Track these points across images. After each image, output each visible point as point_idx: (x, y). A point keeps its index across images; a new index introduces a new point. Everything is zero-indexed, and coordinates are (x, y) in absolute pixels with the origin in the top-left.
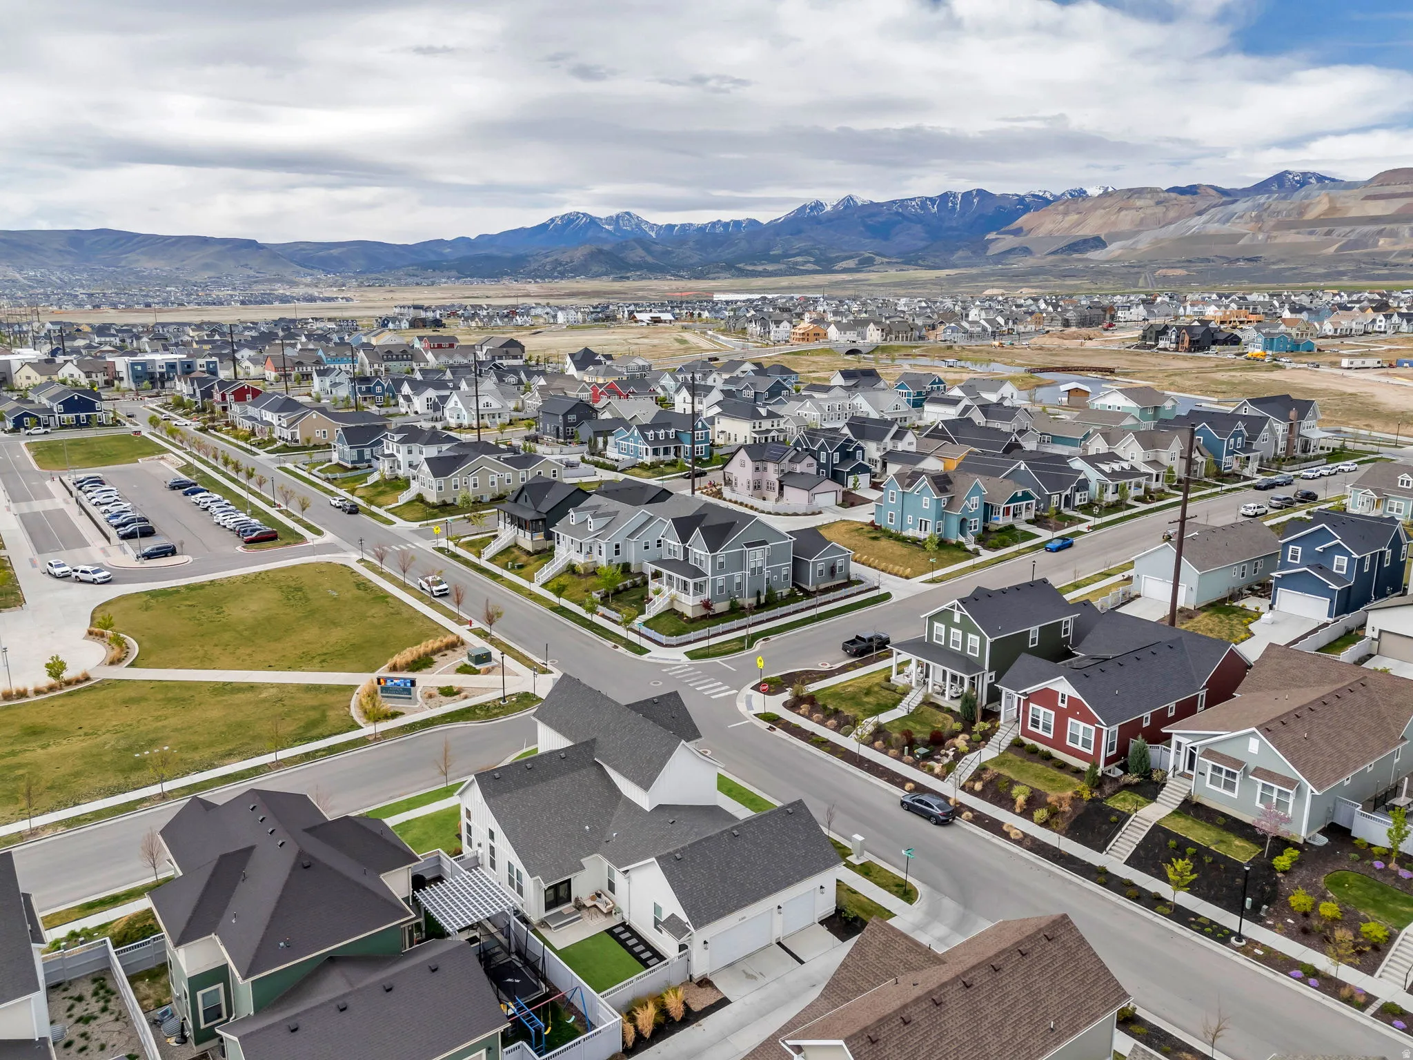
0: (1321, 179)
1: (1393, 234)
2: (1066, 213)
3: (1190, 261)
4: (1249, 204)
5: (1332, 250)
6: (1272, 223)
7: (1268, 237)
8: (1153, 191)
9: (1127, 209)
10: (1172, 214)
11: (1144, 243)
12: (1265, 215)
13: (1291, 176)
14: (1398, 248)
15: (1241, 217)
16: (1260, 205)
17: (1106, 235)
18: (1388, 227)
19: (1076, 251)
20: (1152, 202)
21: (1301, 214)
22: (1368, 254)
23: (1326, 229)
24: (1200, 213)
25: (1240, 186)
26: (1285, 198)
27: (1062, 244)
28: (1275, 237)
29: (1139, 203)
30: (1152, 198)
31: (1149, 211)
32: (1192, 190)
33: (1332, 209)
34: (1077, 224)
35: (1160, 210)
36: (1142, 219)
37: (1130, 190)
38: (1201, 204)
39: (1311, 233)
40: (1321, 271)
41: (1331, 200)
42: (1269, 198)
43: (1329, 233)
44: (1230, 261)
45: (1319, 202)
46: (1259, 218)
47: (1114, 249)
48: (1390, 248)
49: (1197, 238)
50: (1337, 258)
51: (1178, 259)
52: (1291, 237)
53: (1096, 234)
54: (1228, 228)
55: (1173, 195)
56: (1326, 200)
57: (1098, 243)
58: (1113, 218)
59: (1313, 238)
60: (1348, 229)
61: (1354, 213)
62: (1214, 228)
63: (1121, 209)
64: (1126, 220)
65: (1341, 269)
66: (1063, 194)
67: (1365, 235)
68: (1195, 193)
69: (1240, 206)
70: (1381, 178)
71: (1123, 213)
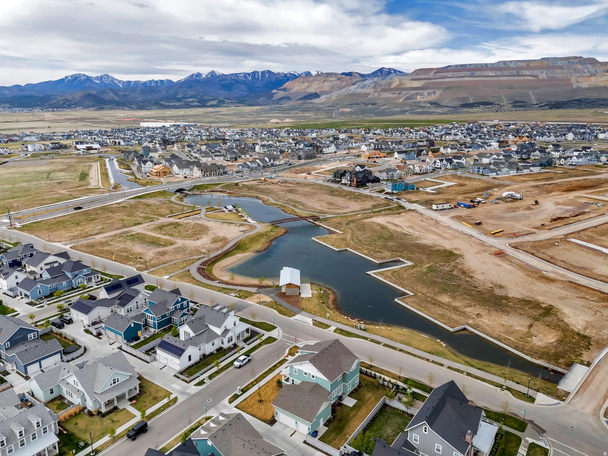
0: (395, 71)
1: (421, 94)
2: (303, 83)
3: (351, 104)
4: (371, 81)
5: (401, 100)
6: (380, 89)
7: (379, 95)
8: (336, 74)
9: (326, 81)
10: (344, 84)
11: (334, 96)
12: (377, 86)
13: (385, 70)
14: (424, 100)
15: (369, 86)
16: (375, 82)
17: (319, 92)
18: (420, 91)
19: (309, 99)
20: (335, 79)
21: (390, 85)
22: (414, 102)
23: (398, 92)
24: (354, 84)
25: (367, 73)
26: (384, 79)
27: (303, 95)
28: (381, 95)
29: (331, 79)
30: (336, 77)
31: (335, 83)
32: (350, 74)
33: (400, 84)
34: (308, 87)
35: (339, 82)
36: (333, 86)
37: (327, 73)
38: (354, 80)
39: (394, 93)
40: (398, 109)
41: (400, 80)
42: (378, 79)
43: (400, 94)
44: (366, 105)
45: (395, 81)
46: (375, 87)
47: (323, 99)
48: (421, 100)
49: (353, 95)
50: (403, 104)
51: (347, 103)
52: (386, 95)
53: (316, 91)
54: (364, 91)
55: (343, 76)
56: (398, 80)
57: (316, 95)
58: (322, 85)
59: (394, 96)
60: (406, 92)
61: (408, 86)
62: (359, 91)
63: (324, 82)
64: (326, 86)
65: (405, 109)
66: (302, 73)
67: (413, 94)
68: (351, 75)
69: (368, 82)
70: (416, 72)
71: (325, 83)
